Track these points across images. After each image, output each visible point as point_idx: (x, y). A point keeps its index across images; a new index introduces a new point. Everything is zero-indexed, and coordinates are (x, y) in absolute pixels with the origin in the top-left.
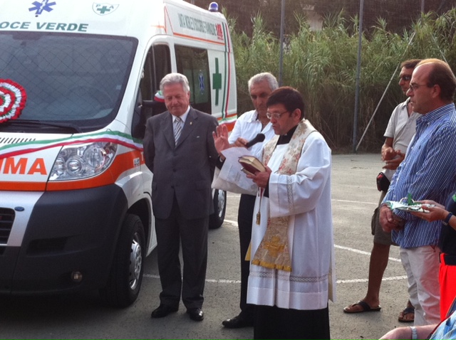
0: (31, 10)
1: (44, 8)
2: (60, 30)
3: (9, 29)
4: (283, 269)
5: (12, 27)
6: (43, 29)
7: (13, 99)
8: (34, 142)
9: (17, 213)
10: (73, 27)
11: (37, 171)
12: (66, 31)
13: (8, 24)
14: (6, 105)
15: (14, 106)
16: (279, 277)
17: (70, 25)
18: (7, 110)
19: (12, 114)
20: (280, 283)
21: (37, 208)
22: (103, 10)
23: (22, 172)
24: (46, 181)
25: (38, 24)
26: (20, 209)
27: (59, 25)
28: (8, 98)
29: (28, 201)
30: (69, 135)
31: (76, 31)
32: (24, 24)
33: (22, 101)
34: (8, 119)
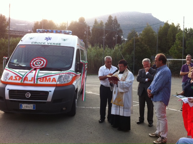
0: (45, 39)
1: (49, 39)
2: (54, 45)
3: (40, 44)
4: (121, 105)
5: (41, 43)
6: (49, 44)
7: (44, 62)
8: (52, 73)
9: (50, 92)
10: (57, 44)
11: (54, 81)
12: (55, 45)
13: (40, 43)
14: (42, 63)
15: (44, 64)
16: (120, 108)
17: (56, 44)
18: (42, 65)
19: (44, 66)
20: (121, 109)
21: (55, 91)
22: (64, 40)
23: (50, 81)
24: (56, 84)
25: (48, 43)
26: (50, 91)
27: (53, 43)
28: (42, 62)
29: (52, 89)
30: (60, 72)
31: (58, 45)
32: (44, 43)
33: (46, 63)
34: (43, 67)
